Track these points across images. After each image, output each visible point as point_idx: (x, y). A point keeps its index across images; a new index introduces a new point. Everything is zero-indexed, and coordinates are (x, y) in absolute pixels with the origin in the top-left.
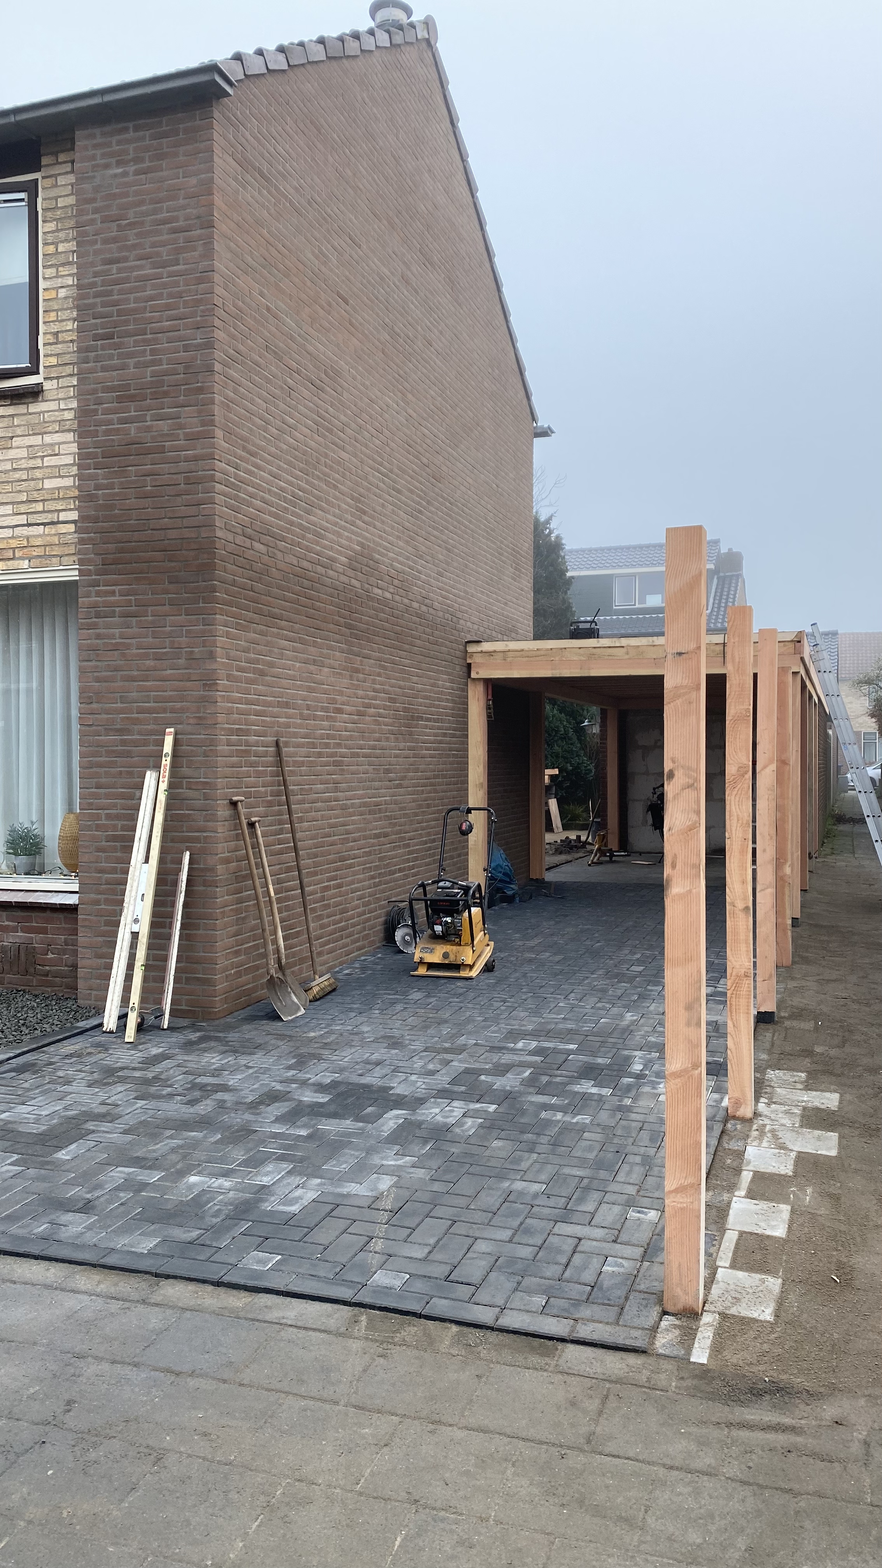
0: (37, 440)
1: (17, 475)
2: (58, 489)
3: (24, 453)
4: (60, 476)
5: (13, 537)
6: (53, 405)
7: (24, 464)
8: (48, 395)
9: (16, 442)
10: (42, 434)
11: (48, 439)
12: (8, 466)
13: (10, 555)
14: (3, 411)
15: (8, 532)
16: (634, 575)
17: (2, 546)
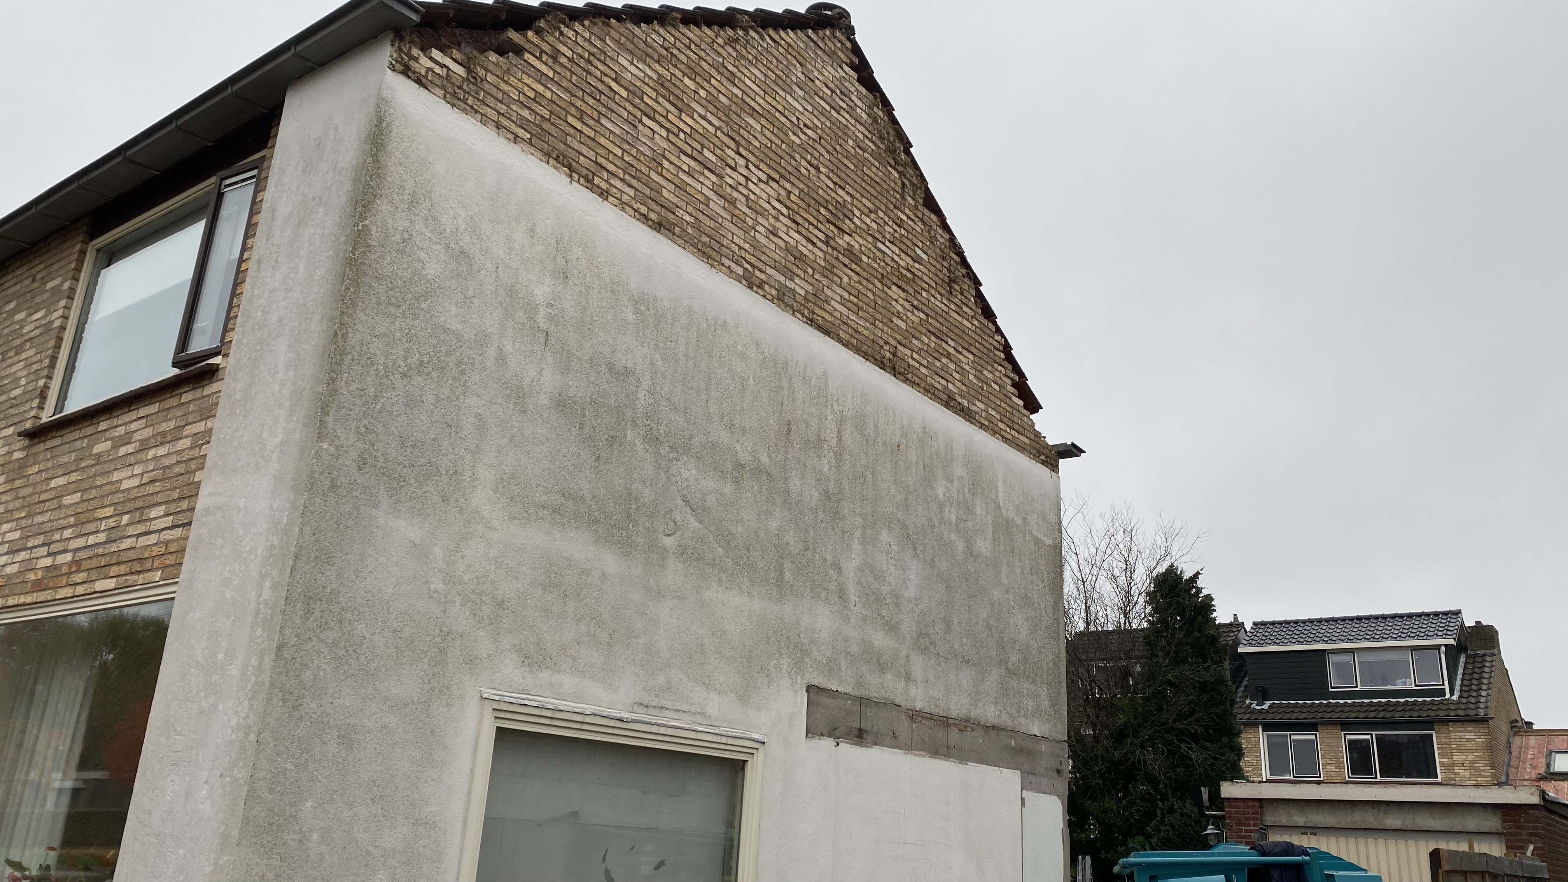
0: (201, 427)
1: (177, 469)
3: (188, 443)
5: (156, 544)
7: (185, 456)
9: (186, 431)
12: (173, 459)
13: (148, 565)
14: (185, 398)
15: (153, 539)
16: (1351, 651)
17: (146, 555)
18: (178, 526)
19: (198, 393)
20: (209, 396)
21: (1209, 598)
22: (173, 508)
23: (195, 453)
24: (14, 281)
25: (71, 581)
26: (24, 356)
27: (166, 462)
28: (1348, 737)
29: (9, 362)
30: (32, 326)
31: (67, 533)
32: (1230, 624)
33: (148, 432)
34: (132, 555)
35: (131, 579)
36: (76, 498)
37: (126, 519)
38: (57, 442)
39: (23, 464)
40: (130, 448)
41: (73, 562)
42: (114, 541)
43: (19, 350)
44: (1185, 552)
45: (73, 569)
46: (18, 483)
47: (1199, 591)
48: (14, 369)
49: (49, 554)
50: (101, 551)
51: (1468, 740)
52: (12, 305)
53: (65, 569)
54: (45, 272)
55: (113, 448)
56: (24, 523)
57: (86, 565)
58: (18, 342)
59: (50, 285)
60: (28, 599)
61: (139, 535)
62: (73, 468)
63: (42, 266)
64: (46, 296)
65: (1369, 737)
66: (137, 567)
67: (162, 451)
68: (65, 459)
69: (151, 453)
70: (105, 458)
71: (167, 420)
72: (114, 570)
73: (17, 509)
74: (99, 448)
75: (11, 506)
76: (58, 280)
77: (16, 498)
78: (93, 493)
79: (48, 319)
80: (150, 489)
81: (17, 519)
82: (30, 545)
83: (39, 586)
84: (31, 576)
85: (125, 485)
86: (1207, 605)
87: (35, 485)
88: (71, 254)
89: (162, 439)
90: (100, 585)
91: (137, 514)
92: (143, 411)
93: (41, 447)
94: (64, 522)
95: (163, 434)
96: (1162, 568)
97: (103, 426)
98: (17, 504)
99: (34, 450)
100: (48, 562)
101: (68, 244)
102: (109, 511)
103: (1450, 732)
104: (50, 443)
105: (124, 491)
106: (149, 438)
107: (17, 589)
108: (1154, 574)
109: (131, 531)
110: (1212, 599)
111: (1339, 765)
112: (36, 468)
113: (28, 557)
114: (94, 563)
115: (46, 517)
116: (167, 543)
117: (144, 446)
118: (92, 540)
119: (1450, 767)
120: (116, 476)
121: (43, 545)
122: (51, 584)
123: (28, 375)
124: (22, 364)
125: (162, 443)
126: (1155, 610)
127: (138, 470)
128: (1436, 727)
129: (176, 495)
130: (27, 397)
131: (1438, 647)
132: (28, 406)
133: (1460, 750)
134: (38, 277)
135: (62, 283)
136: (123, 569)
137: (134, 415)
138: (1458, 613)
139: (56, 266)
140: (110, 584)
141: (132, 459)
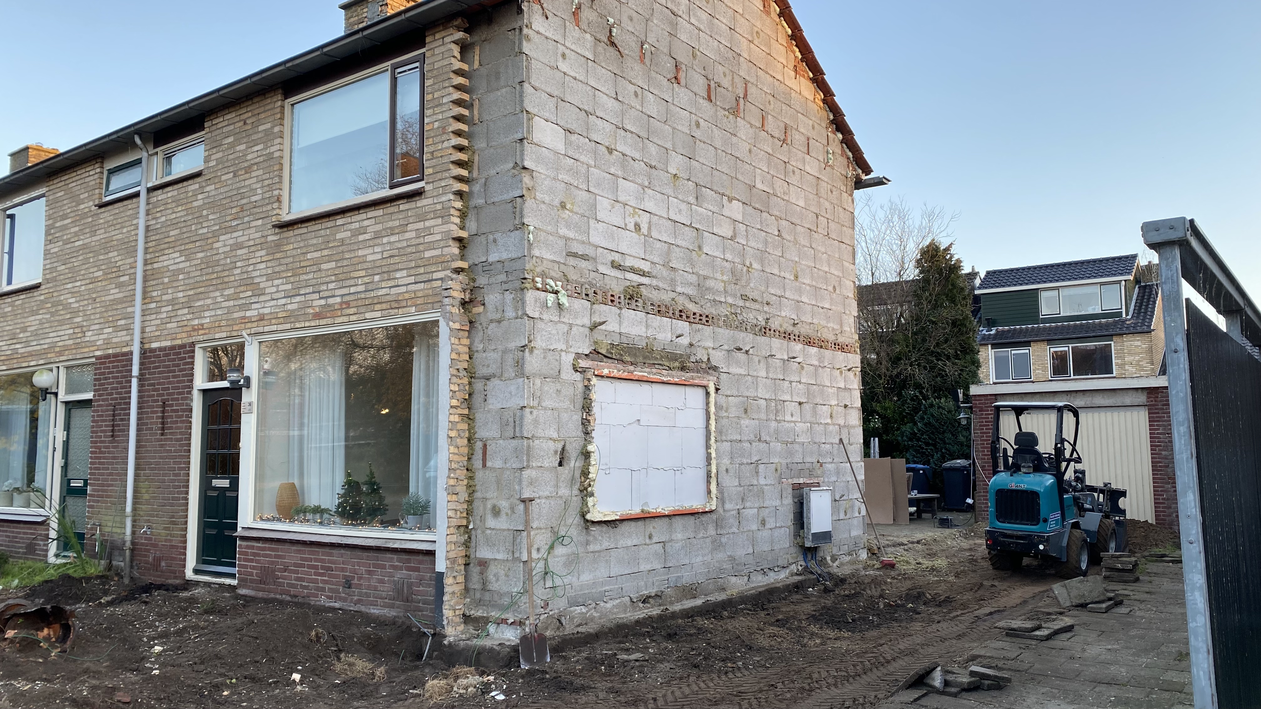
0: (420, 225)
1: (409, 250)
2: (432, 257)
3: (413, 234)
4: (434, 249)
5: (406, 292)
6: (430, 201)
7: (414, 242)
8: (427, 194)
9: (410, 227)
10: (424, 221)
11: (428, 224)
12: (405, 244)
13: (404, 304)
14: (402, 207)
15: (403, 289)
16: (1057, 288)
17: (400, 298)
18: (421, 282)
19: (412, 205)
20: (422, 207)
21: (959, 261)
22: (412, 272)
23: (421, 240)
24: (226, 123)
25: (344, 313)
26: (254, 174)
27: (399, 245)
28: (1052, 350)
29: (242, 177)
30: (255, 155)
31: (331, 286)
32: (969, 274)
33: (379, 227)
34: (388, 298)
35: (393, 312)
36: (333, 264)
37: (377, 278)
38: (305, 230)
39: (278, 245)
40: (367, 236)
41: (341, 303)
42: (373, 290)
43: (248, 170)
44: (942, 229)
45: (344, 306)
46: (278, 255)
47: (951, 258)
48: (247, 183)
49: (321, 298)
50: (363, 296)
51: (1136, 346)
52: (231, 139)
53: (336, 307)
54: (254, 119)
55: (352, 236)
56: (292, 279)
57: (352, 304)
58: (246, 165)
59: (261, 128)
60: (313, 324)
61: (390, 287)
62: (323, 247)
63: (250, 114)
64: (260, 135)
65: (1066, 349)
66: (395, 305)
67: (393, 239)
68: (314, 241)
69: (385, 240)
70: (348, 241)
71: (392, 220)
72: (378, 307)
73: (283, 271)
74: (339, 236)
75: (277, 269)
76: (269, 126)
77: (280, 265)
78: (345, 263)
79: (268, 151)
80: (392, 261)
81: (285, 277)
82: (302, 292)
83: (318, 316)
84: (311, 311)
85: (370, 258)
86: (956, 267)
87: (293, 256)
88: (274, 108)
89: (392, 231)
90: (368, 315)
91: (386, 275)
92: (370, 214)
93: (291, 233)
94: (327, 279)
95: (392, 228)
96: (927, 243)
97: (340, 222)
98: (283, 268)
99: (286, 235)
100: (323, 302)
101: (269, 101)
102: (362, 273)
103: (1123, 342)
104: (297, 232)
105: (370, 262)
106: (381, 231)
107: (302, 318)
108: (920, 247)
109: (384, 284)
110: (961, 262)
111: (1044, 369)
112: (291, 247)
113: (303, 299)
114: (360, 303)
115: (311, 276)
116: (415, 292)
117: (378, 236)
118: (353, 290)
119: (1121, 366)
120: (360, 253)
121: (314, 292)
122: (328, 315)
123: (262, 187)
124: (255, 180)
125: (392, 234)
126: (921, 272)
127: (378, 249)
128: (1114, 338)
129: (413, 264)
130: (267, 201)
131: (1119, 282)
132: (269, 207)
133: (1130, 354)
134: (248, 122)
135: (272, 127)
136: (384, 306)
137: (364, 216)
138: (1134, 257)
139: (263, 116)
140: (378, 314)
141: (371, 243)
